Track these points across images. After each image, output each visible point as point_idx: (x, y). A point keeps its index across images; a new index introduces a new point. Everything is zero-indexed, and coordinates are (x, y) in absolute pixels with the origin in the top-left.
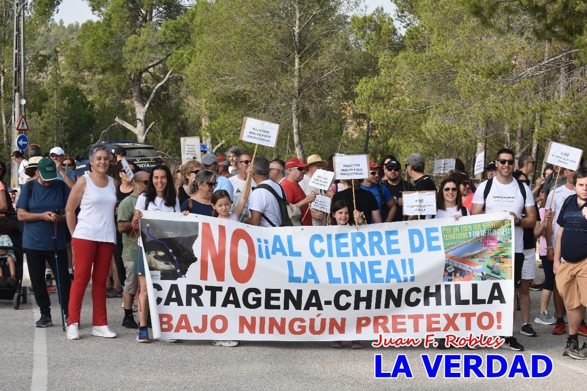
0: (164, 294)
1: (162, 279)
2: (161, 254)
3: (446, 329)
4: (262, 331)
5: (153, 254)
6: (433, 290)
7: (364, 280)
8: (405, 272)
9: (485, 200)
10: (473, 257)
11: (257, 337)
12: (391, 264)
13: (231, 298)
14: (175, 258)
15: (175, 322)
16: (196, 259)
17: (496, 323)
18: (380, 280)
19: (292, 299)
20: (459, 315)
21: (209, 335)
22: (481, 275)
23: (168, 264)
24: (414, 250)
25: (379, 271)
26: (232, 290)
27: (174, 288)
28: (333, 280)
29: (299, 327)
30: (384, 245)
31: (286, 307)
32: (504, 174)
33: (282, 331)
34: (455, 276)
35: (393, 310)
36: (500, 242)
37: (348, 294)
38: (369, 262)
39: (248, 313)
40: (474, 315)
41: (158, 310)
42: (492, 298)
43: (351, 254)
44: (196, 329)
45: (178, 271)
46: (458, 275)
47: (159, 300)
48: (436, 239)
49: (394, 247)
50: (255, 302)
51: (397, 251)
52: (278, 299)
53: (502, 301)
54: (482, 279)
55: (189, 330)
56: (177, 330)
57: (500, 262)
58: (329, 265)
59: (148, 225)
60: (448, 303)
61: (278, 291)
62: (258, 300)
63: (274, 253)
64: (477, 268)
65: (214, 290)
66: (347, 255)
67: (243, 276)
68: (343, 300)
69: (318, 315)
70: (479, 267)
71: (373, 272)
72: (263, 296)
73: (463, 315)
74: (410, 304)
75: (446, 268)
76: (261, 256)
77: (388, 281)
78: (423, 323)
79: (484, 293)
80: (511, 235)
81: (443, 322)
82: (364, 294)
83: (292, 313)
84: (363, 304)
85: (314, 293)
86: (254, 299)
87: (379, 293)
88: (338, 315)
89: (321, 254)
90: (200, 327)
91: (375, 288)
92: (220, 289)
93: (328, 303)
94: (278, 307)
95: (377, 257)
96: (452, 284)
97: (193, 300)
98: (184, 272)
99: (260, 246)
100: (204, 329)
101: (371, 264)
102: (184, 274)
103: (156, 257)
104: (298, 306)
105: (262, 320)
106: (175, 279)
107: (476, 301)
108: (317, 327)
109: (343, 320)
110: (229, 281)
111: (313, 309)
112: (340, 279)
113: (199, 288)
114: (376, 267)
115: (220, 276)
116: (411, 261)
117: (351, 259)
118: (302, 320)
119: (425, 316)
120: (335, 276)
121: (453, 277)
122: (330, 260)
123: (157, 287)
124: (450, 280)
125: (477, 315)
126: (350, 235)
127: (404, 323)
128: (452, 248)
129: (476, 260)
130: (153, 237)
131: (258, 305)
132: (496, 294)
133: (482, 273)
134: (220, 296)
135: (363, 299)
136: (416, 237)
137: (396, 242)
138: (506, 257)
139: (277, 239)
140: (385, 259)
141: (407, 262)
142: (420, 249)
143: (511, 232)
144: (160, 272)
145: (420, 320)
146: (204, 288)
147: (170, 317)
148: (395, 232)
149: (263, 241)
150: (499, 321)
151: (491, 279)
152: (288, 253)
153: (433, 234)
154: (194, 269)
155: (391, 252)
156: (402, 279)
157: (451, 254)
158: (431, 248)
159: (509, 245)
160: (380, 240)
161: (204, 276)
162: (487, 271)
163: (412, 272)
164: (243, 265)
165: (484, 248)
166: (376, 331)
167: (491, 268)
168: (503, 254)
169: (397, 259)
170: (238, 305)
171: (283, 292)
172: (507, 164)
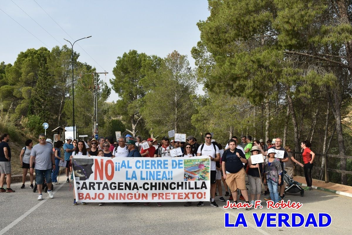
0: (81, 186)
1: (80, 180)
2: (80, 171)
3: (185, 198)
4: (117, 199)
5: (77, 171)
7: (154, 179)
8: (169, 176)
9: (201, 151)
11: (115, 201)
12: (164, 172)
13: (106, 187)
14: (85, 172)
15: (84, 196)
16: (93, 172)
17: (203, 196)
18: (160, 179)
19: (128, 186)
21: (97, 201)
23: (82, 175)
24: (173, 168)
25: (160, 175)
26: (106, 183)
27: (85, 183)
28: (142, 179)
29: (131, 197)
30: (162, 165)
31: (126, 189)
32: (208, 142)
33: (124, 198)
34: (189, 179)
35: (165, 191)
36: (205, 166)
37: (148, 184)
39: (112, 192)
40: (195, 193)
41: (78, 191)
42: (202, 187)
43: (150, 168)
44: (93, 198)
45: (86, 177)
46: (190, 178)
47: (78, 188)
48: (182, 164)
49: (166, 166)
50: (114, 188)
52: (122, 186)
53: (206, 188)
54: (198, 180)
55: (90, 199)
56: (85, 199)
57: (205, 174)
58: (141, 172)
59: (75, 161)
60: (186, 188)
61: (122, 183)
62: (115, 187)
63: (121, 168)
64: (197, 176)
65: (99, 184)
66: (149, 168)
67: (110, 178)
68: (146, 186)
69: (137, 192)
70: (198, 176)
71: (157, 175)
72: (117, 185)
73: (191, 193)
74: (172, 189)
75: (185, 175)
76: (116, 170)
77: (162, 179)
78: (176, 196)
79: (199, 185)
81: (184, 196)
82: (154, 184)
83: (128, 191)
84: (154, 188)
85: (135, 184)
86: (114, 186)
87: (159, 183)
88: (145, 192)
89: (139, 168)
90: (94, 198)
92: (102, 183)
93: (141, 187)
94: (122, 189)
95: (159, 169)
96: (188, 182)
97: (91, 187)
98: (88, 178)
99: (116, 165)
100: (95, 198)
101: (157, 172)
103: (78, 172)
104: (130, 189)
105: (117, 194)
106: (85, 180)
107: (196, 188)
108: (137, 197)
109: (147, 194)
110: (105, 180)
111: (135, 190)
112: (145, 178)
113: (94, 183)
114: (159, 174)
115: (102, 178)
116: (172, 172)
117: (150, 170)
118: (132, 194)
119: (177, 193)
120: (143, 177)
122: (142, 170)
123: (78, 183)
124: (186, 180)
125: (197, 193)
126: (150, 161)
127: (169, 196)
128: (187, 168)
129: (196, 173)
130: (77, 165)
131: (115, 189)
132: (204, 186)
134: (102, 186)
135: (154, 186)
136: (174, 163)
137: (167, 164)
139: (123, 162)
140: (162, 170)
141: (170, 172)
142: (175, 168)
144: (79, 177)
146: (95, 183)
147: (83, 194)
148: (167, 161)
149: (118, 163)
150: (205, 196)
151: (202, 180)
152: (127, 167)
153: (180, 162)
154: (92, 176)
155: (165, 168)
156: (168, 178)
157: (186, 170)
158: (179, 168)
159: (208, 167)
161: (96, 179)
162: (200, 177)
163: (172, 176)
164: (110, 173)
165: (199, 169)
166: (159, 199)
167: (202, 176)
168: (206, 171)
169: (167, 171)
170: (108, 189)
171: (124, 184)
172: (209, 139)
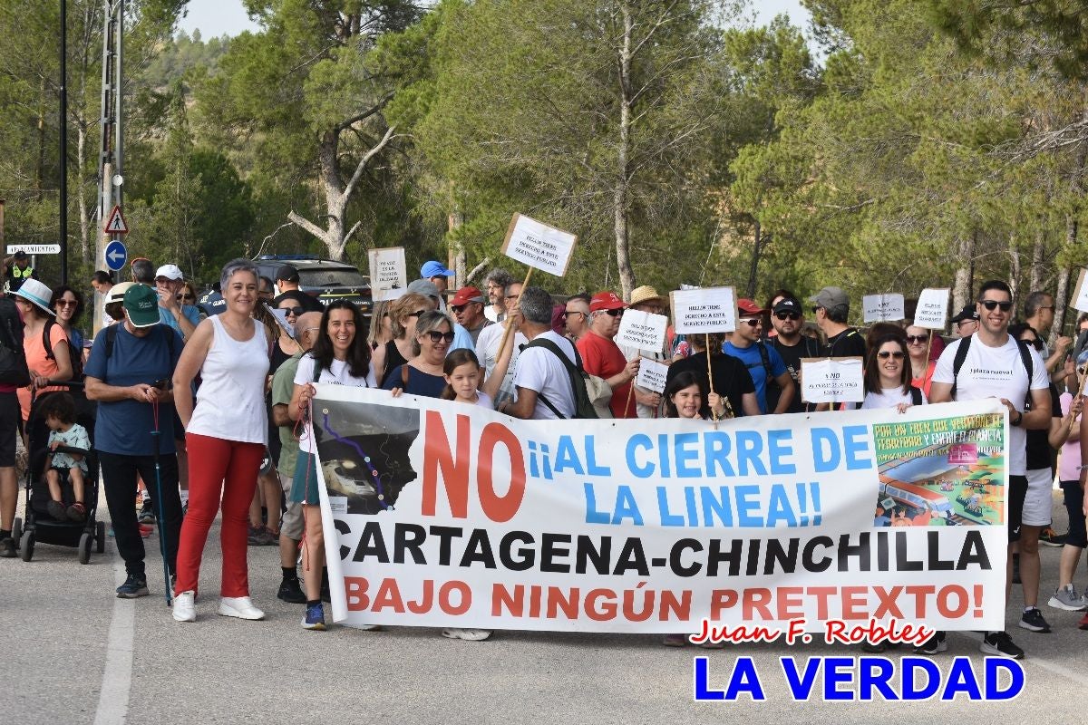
0: (353, 541)
1: (350, 511)
2: (349, 465)
3: (880, 614)
4: (535, 612)
5: (334, 465)
6: (854, 542)
7: (728, 522)
8: (803, 509)
9: (956, 376)
10: (931, 482)
11: (525, 623)
12: (778, 491)
13: (479, 550)
14: (375, 473)
15: (372, 593)
16: (414, 476)
17: (972, 606)
18: (757, 522)
19: (593, 555)
20: (904, 590)
21: (436, 618)
22: (946, 516)
23: (362, 484)
24: (821, 466)
25: (756, 505)
26: (480, 535)
27: (373, 529)
28: (668, 520)
29: (605, 606)
30: (765, 457)
31: (581, 568)
32: (993, 328)
33: (572, 613)
34: (897, 516)
35: (779, 578)
36: (983, 455)
37: (696, 546)
38: (737, 488)
39: (509, 579)
40: (931, 589)
41: (343, 568)
42: (965, 560)
43: (704, 472)
45: (381, 497)
46: (902, 514)
47: (344, 551)
48: (864, 446)
49: (783, 460)
50: (522, 559)
51: (790, 469)
52: (565, 553)
53: (985, 564)
54: (948, 524)
55: (400, 609)
56: (377, 608)
57: (981, 492)
58: (662, 492)
59: (326, 411)
60: (883, 566)
61: (567, 538)
62: (529, 555)
63: (559, 468)
64: (938, 502)
65: (446, 534)
66: (697, 473)
67: (501, 508)
68: (688, 557)
69: (641, 585)
70: (942, 501)
71: (743, 506)
72: (537, 546)
73: (910, 590)
74: (810, 566)
75: (879, 501)
76: (535, 473)
77: (771, 524)
78: (834, 603)
79: (951, 548)
80: (1002, 442)
81: (874, 602)
82: (726, 548)
83: (591, 579)
84: (724, 566)
85: (634, 544)
86: (522, 552)
87: (755, 545)
88: (678, 585)
89: (647, 471)
90: (420, 603)
91: (747, 536)
92: (458, 532)
93: (659, 562)
94: (565, 569)
95: (752, 478)
96: (892, 532)
97: (407, 551)
98: (391, 500)
99: (533, 456)
100: (426, 607)
101: (741, 491)
102: (392, 503)
103: (340, 471)
104: (602, 568)
105: (536, 591)
106: (375, 512)
107: (935, 564)
108: (638, 607)
109: (687, 595)
110: (476, 518)
111: (631, 574)
112: (681, 518)
113: (419, 530)
114: (749, 498)
115: (459, 509)
116: (815, 487)
117: (705, 481)
118: (610, 594)
119: (839, 591)
120: (672, 512)
121: (893, 519)
122: (663, 482)
123: (342, 527)
124: (887, 524)
125: (937, 591)
126: (701, 438)
127: (799, 603)
128: (893, 464)
129: (936, 488)
130: (336, 435)
131: (528, 564)
132: (973, 552)
133: (948, 512)
134: (459, 546)
135: (725, 557)
136: (825, 444)
137: (788, 451)
138: (993, 483)
139: (566, 442)
140: (766, 483)
141: (808, 489)
142: (832, 466)
143: (1002, 436)
144: (346, 499)
145: (829, 597)
146: (428, 531)
147: (363, 584)
148: (785, 434)
149: (539, 447)
150: (978, 602)
151: (964, 524)
152: (585, 468)
153: (857, 439)
154: (411, 494)
155: (778, 469)
156: (798, 521)
157: (890, 475)
158: (853, 464)
159: (998, 460)
160: (758, 448)
161: (428, 508)
162: (957, 509)
163: (817, 508)
164: (501, 486)
165: (953, 466)
166: (747, 616)
167: (964, 503)
168: (987, 477)
169: (789, 483)
170: (490, 564)
171: (575, 540)
172: (997, 310)
